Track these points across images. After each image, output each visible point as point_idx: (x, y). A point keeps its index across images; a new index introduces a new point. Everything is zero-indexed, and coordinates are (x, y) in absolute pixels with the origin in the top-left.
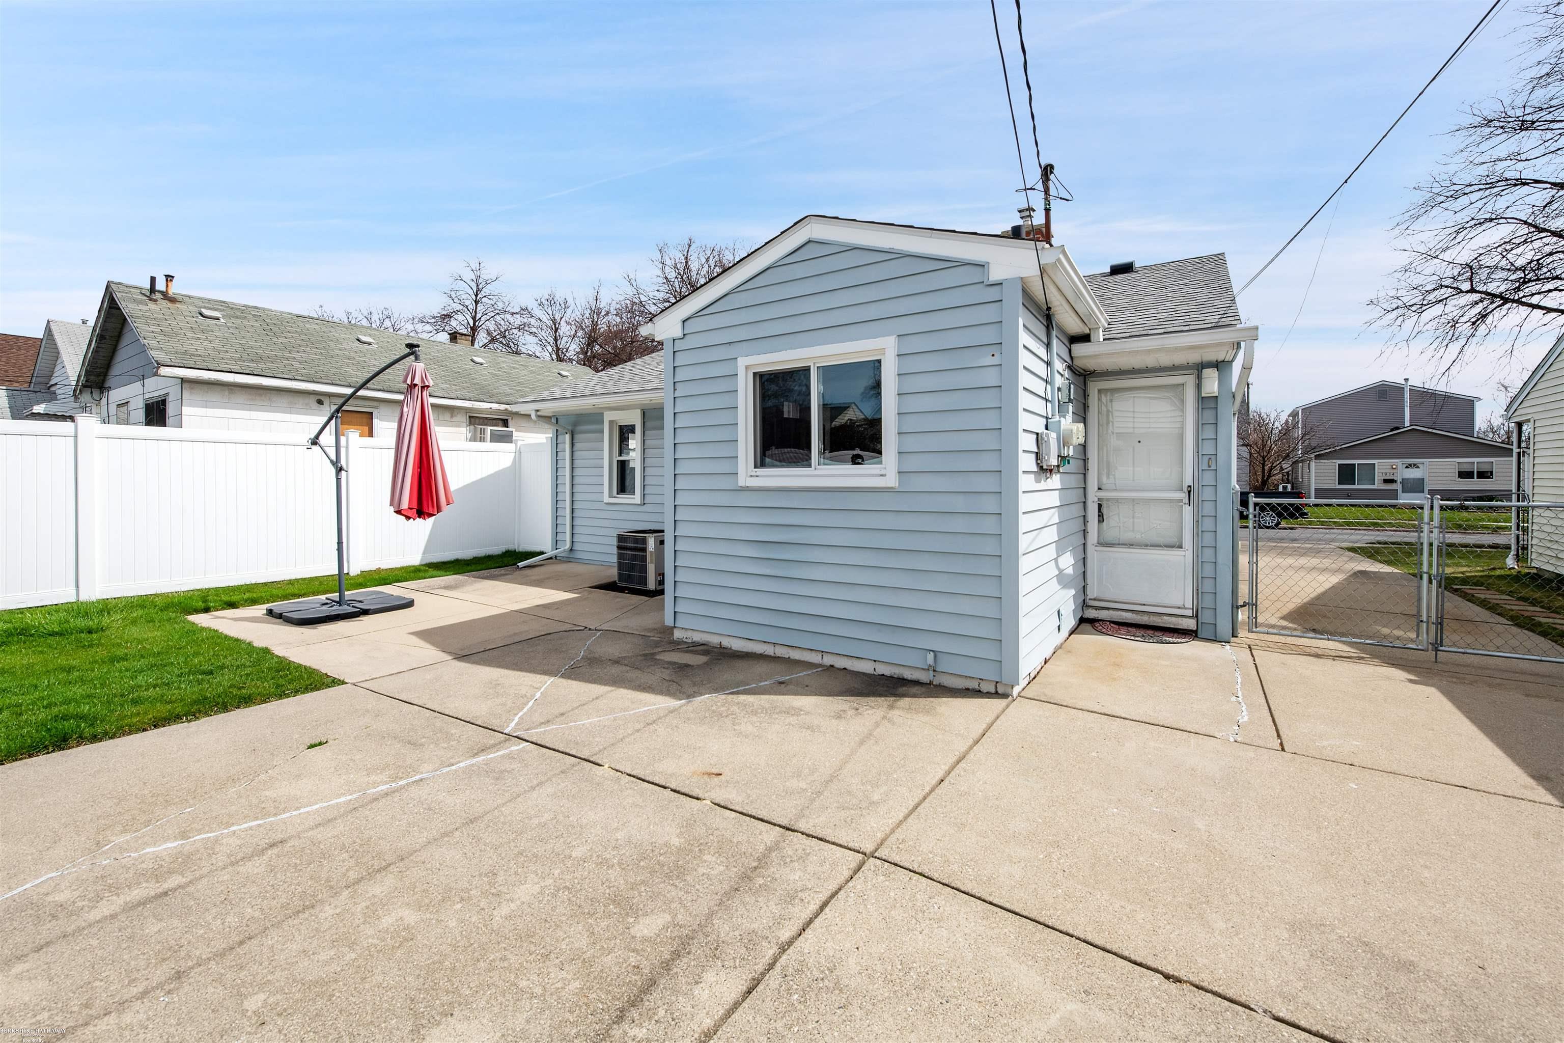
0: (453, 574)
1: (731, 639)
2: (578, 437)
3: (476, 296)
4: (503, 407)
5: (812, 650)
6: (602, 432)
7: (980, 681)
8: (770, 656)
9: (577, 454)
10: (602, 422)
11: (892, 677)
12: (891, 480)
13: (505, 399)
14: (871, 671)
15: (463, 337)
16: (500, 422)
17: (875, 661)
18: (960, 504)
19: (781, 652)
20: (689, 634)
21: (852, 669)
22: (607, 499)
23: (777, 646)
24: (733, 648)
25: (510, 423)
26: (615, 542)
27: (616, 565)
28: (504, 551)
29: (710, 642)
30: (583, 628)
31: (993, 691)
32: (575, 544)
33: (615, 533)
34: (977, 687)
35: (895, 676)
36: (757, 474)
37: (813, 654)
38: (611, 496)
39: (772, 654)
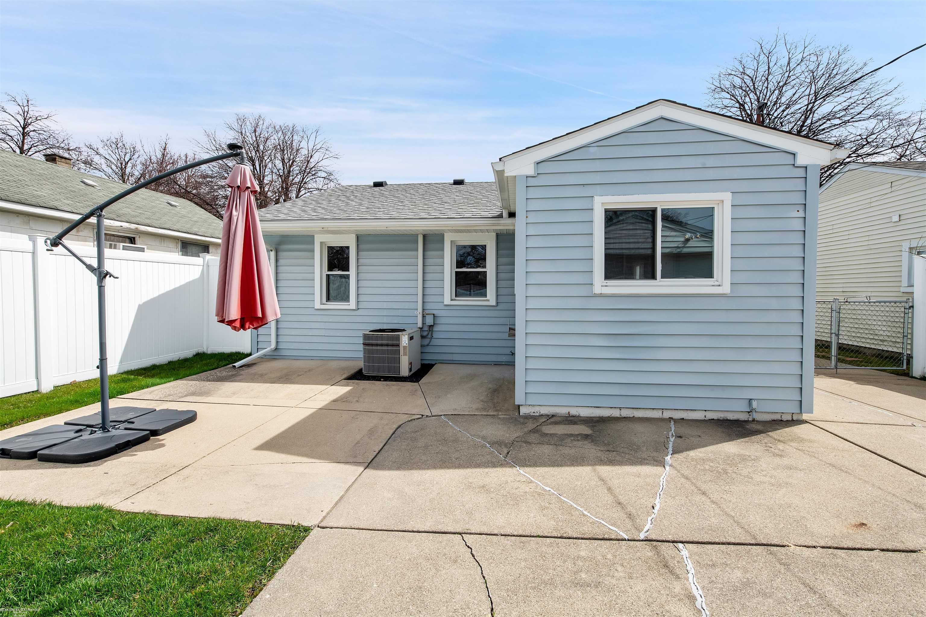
0: (174, 380)
1: (577, 409)
2: (281, 254)
3: (24, 128)
4: (133, 226)
5: (653, 409)
6: (313, 251)
7: (782, 414)
8: (617, 417)
9: (281, 269)
10: (313, 243)
11: (718, 420)
12: (726, 289)
13: (133, 220)
14: (703, 418)
15: (63, 160)
16: (128, 240)
17: (705, 411)
18: (774, 304)
19: (625, 413)
20: (537, 409)
21: (687, 418)
22: (318, 305)
23: (622, 410)
24: (581, 415)
25: (137, 240)
26: (361, 341)
27: (363, 359)
28: (195, 354)
29: (558, 414)
30: (421, 416)
31: (790, 419)
32: (280, 344)
33: (361, 334)
34: (780, 418)
35: (721, 419)
36: (607, 284)
37: (655, 411)
38: (322, 304)
39: (618, 416)
